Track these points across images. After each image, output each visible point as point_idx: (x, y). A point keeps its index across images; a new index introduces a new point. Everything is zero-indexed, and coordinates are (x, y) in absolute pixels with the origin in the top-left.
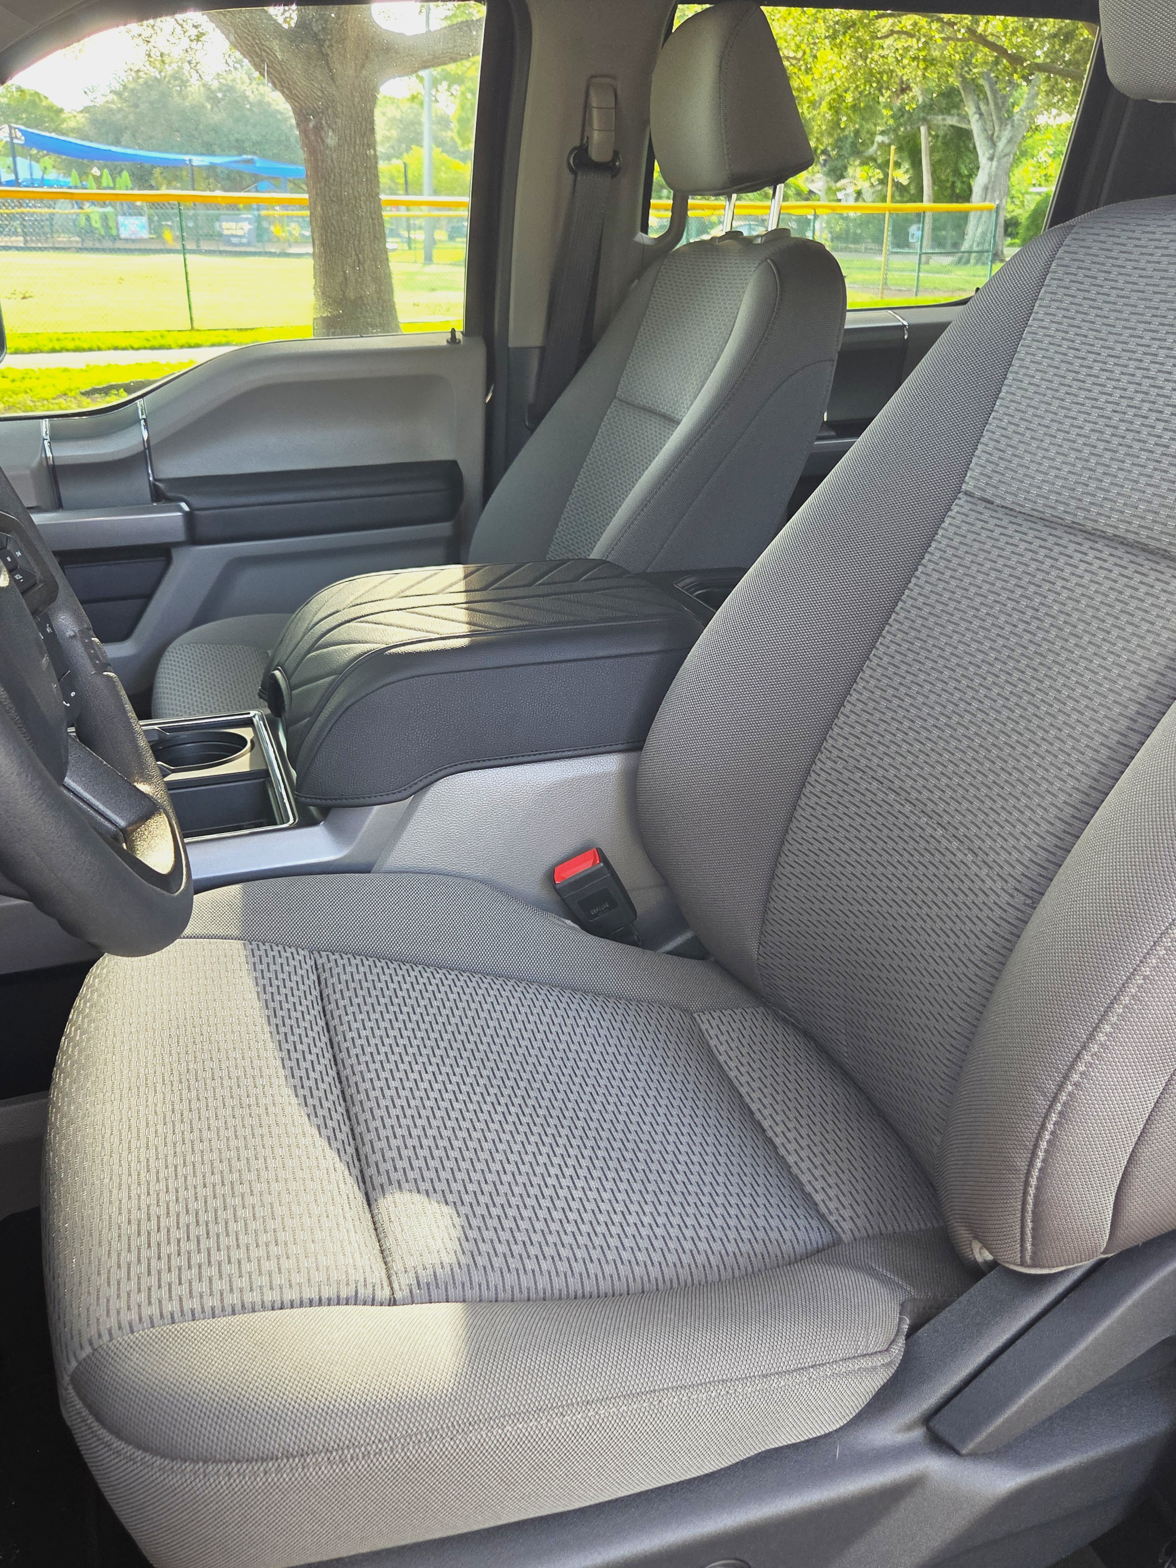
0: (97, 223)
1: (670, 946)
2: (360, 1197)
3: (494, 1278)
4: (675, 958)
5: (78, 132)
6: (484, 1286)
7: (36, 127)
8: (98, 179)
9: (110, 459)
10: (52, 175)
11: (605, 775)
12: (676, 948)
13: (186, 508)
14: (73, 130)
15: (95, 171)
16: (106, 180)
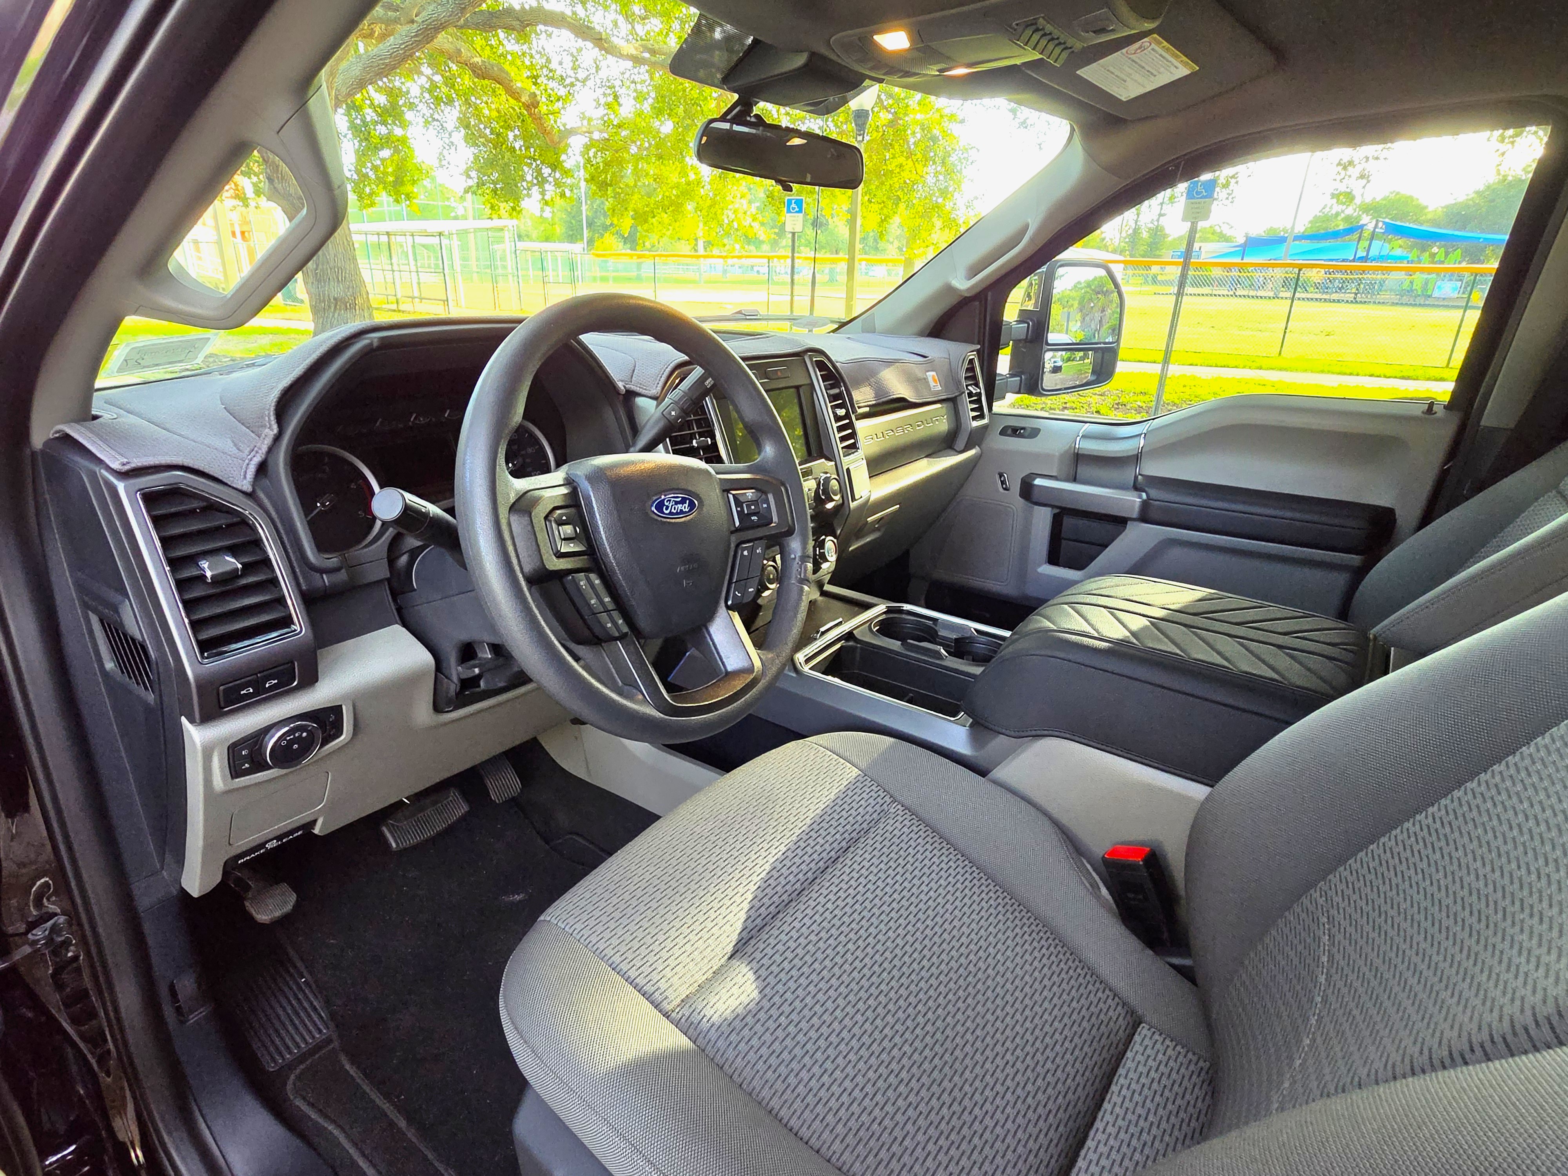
0: (1417, 286)
1: (1176, 961)
2: (730, 949)
3: (730, 1053)
4: (1174, 972)
5: (1434, 222)
6: (720, 1053)
7: (1401, 220)
8: (1433, 255)
9: (1125, 455)
10: (1398, 252)
11: (1188, 799)
12: (1184, 966)
13: (1144, 496)
14: (1428, 221)
15: (1435, 250)
16: (1441, 256)
